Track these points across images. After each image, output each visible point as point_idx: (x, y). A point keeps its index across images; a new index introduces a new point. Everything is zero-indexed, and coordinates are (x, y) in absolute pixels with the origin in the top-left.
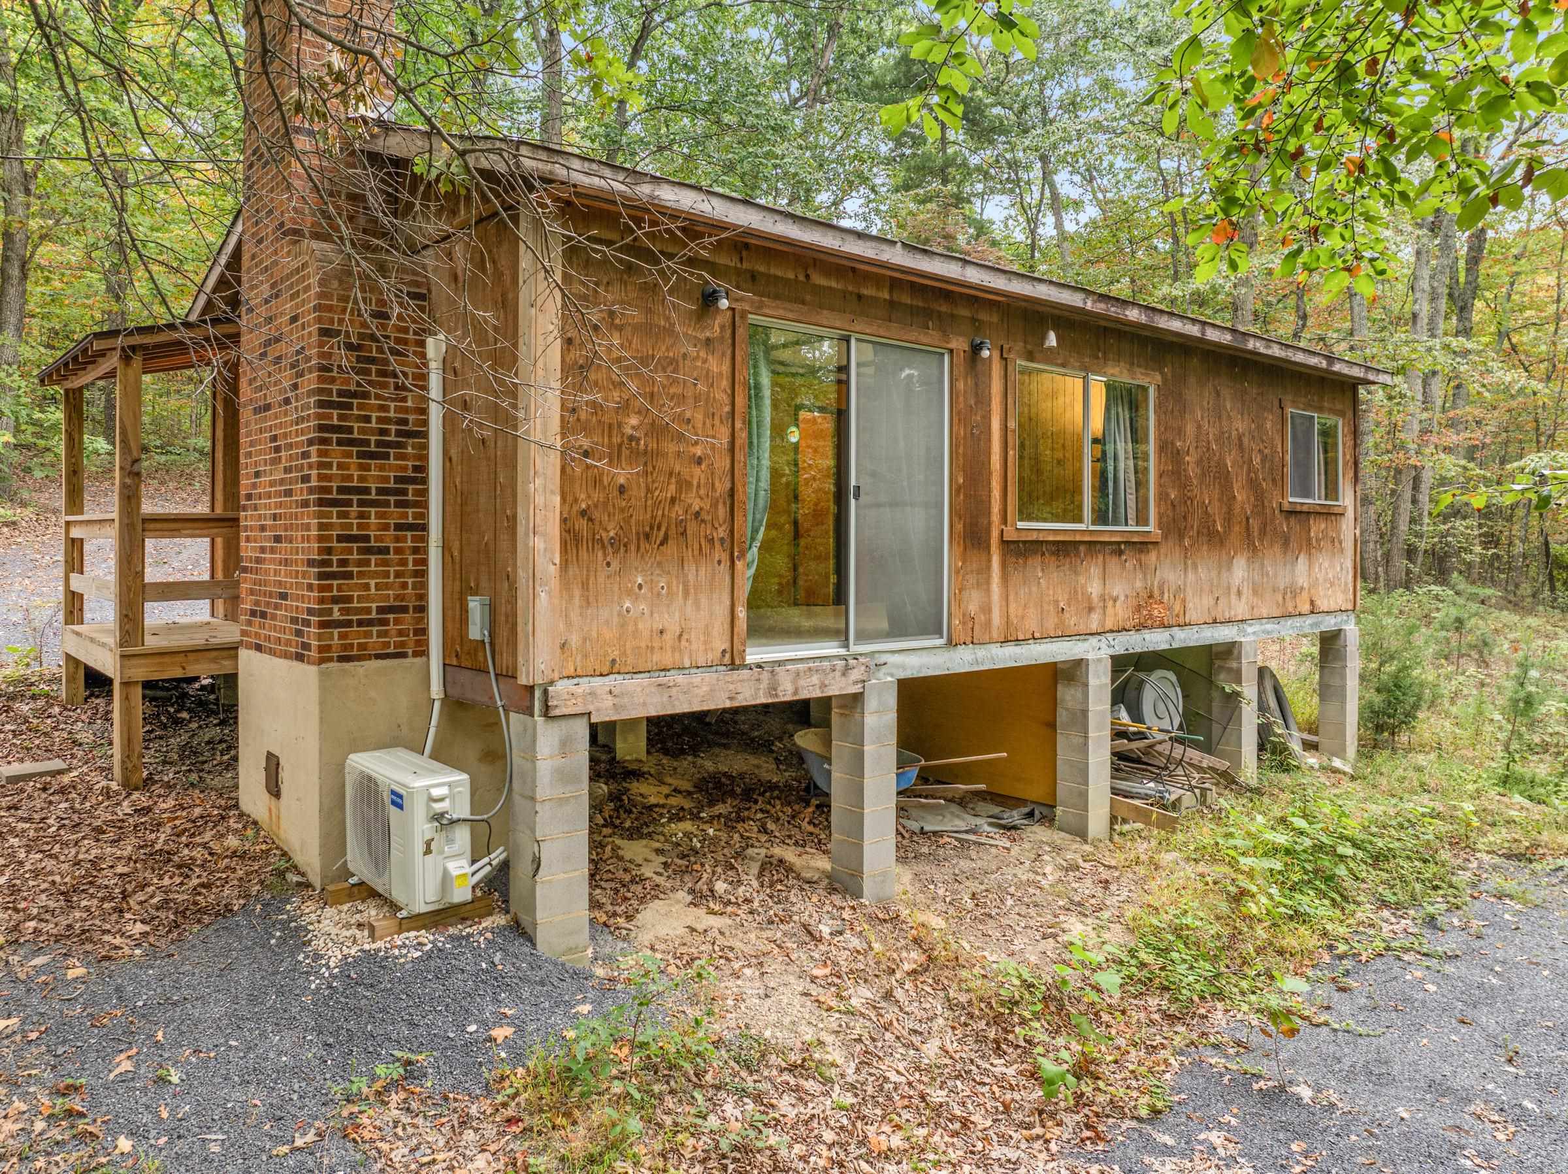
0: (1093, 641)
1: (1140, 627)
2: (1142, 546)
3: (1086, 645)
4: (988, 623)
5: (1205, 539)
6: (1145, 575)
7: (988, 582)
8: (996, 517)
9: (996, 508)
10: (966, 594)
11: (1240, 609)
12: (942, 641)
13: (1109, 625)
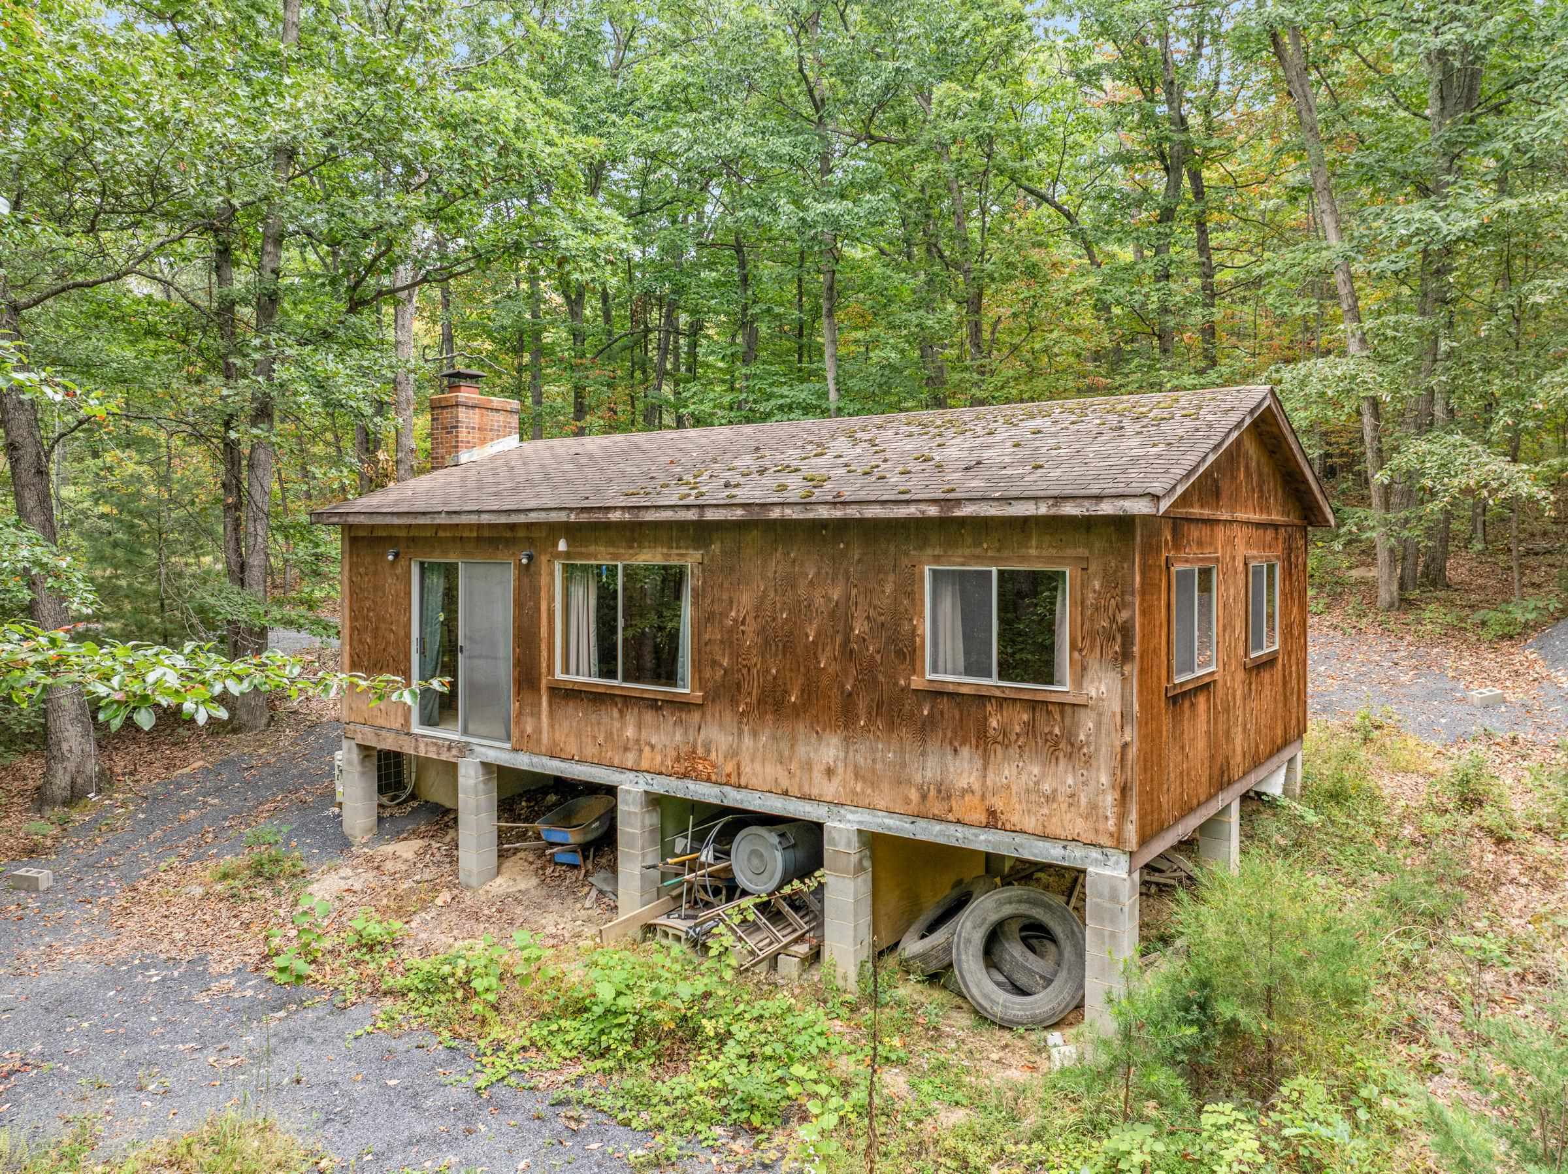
0: (631, 775)
1: (685, 776)
2: (682, 706)
3: (623, 777)
4: (539, 741)
5: (769, 708)
6: (686, 730)
7: (539, 713)
8: (544, 670)
9: (544, 665)
10: (523, 718)
11: (830, 790)
12: (508, 746)
13: (645, 765)
